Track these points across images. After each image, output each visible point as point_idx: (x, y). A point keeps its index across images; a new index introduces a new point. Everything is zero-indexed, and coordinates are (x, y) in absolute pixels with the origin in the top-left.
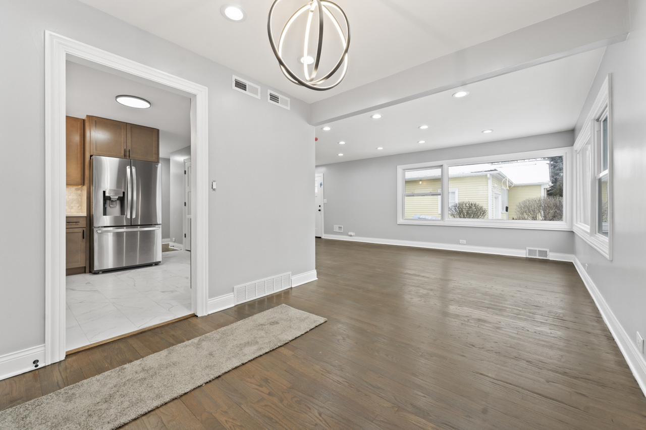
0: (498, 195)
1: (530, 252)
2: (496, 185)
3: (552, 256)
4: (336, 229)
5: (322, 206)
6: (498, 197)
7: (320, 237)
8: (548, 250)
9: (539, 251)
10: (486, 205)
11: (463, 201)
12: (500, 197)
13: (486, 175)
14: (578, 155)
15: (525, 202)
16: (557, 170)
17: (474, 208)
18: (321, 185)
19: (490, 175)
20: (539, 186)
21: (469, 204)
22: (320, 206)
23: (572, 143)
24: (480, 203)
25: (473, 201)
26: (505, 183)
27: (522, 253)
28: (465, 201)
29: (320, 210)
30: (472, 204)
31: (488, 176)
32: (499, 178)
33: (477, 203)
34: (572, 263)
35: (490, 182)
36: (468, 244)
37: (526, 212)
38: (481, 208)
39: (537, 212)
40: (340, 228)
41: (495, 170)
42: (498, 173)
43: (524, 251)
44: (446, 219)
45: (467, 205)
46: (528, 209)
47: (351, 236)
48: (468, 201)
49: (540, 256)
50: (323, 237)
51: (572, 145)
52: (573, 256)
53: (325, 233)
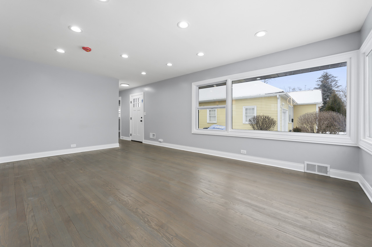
0: (286, 111)
1: (309, 166)
2: (283, 103)
3: (333, 173)
4: (151, 136)
5: (143, 118)
6: (286, 112)
7: (142, 142)
8: (328, 166)
9: (318, 166)
10: (276, 118)
11: (259, 115)
12: (287, 112)
13: (276, 96)
14: (367, 58)
15: (305, 115)
16: (325, 96)
17: (267, 119)
18: (142, 101)
19: (279, 95)
20: (315, 105)
21: (263, 117)
22: (142, 118)
23: (358, 46)
24: (272, 116)
25: (266, 115)
26: (289, 102)
27: (300, 168)
28: (261, 115)
29: (141, 121)
30: (266, 117)
31: (278, 96)
32: (285, 98)
33: (269, 116)
34: (357, 183)
35: (279, 101)
36: (248, 154)
37: (305, 123)
38: (272, 119)
39: (314, 123)
40: (154, 135)
41: (283, 92)
42: (285, 94)
43: (302, 165)
44: (230, 130)
45: (262, 117)
46: (307, 121)
47: (160, 142)
48: (263, 115)
49: (319, 171)
50: (143, 142)
51: (359, 47)
52: (359, 175)
53: (145, 139)
